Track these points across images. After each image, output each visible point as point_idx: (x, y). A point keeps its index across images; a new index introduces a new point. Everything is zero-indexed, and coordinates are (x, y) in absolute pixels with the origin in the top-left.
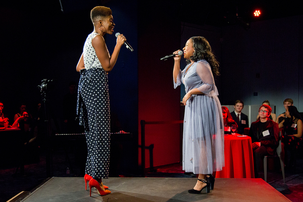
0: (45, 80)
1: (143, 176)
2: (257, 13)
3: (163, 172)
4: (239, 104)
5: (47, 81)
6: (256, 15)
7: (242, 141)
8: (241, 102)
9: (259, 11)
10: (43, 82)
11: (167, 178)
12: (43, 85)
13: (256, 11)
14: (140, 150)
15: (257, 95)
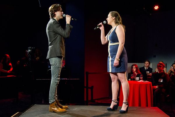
0: (30, 47)
1: (87, 105)
2: (156, 8)
3: (99, 102)
4: (147, 62)
5: (31, 48)
6: (155, 9)
7: (146, 84)
8: (148, 61)
9: (157, 6)
10: (29, 49)
11: (101, 106)
12: (29, 51)
13: (156, 6)
14: (85, 89)
15: (155, 57)
